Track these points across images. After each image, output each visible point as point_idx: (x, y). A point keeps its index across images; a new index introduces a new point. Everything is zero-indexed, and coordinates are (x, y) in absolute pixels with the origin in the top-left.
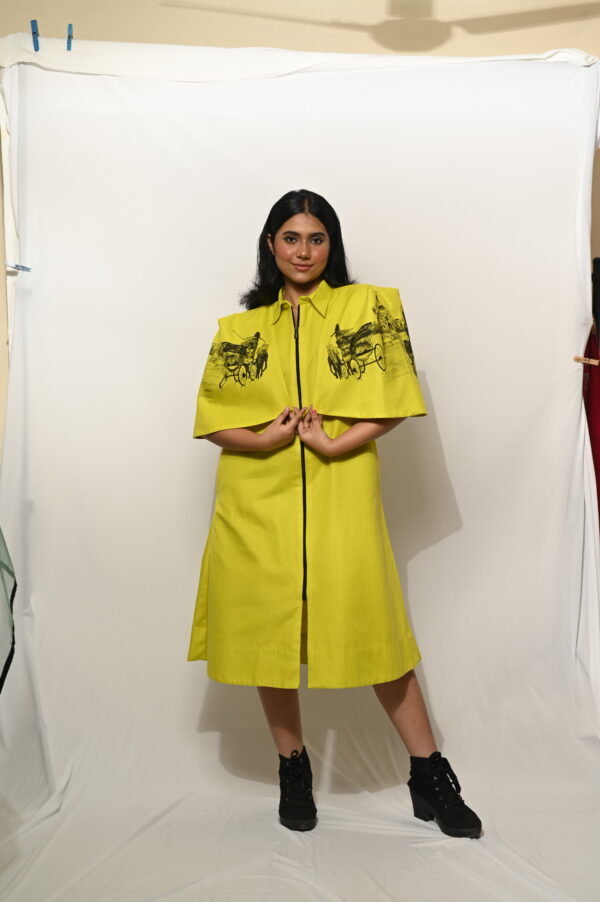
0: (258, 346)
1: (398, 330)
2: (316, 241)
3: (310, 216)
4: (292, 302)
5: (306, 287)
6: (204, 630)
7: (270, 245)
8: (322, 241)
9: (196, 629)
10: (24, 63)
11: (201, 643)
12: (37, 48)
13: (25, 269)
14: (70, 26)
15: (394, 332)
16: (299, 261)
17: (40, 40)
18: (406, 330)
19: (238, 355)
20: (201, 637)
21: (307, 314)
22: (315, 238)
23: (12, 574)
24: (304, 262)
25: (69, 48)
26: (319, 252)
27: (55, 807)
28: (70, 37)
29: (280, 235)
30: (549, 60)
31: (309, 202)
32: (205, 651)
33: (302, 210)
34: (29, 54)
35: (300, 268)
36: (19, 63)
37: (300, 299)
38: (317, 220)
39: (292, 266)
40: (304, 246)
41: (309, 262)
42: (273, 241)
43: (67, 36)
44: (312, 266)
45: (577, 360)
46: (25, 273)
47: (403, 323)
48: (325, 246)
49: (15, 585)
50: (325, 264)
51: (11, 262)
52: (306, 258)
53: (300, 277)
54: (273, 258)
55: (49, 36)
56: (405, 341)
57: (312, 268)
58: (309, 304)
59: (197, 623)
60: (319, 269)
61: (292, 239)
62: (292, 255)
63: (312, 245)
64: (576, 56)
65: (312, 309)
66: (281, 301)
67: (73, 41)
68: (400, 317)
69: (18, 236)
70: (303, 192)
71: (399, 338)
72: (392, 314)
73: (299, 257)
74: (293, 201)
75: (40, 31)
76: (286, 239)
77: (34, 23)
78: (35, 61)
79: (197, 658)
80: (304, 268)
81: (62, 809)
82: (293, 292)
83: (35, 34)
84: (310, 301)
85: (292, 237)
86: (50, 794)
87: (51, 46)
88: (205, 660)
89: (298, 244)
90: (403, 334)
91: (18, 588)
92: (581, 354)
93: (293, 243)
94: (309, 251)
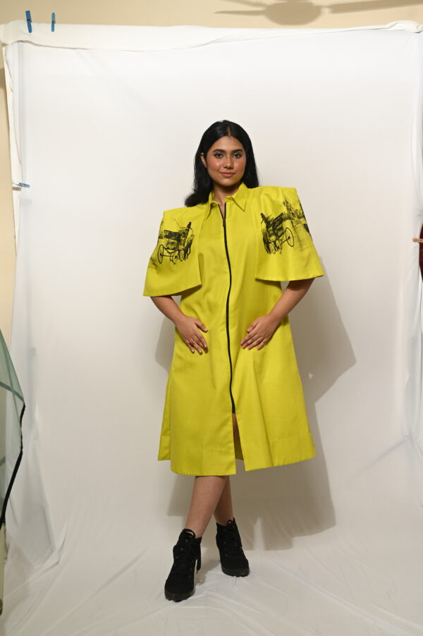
0: (188, 237)
1: (299, 218)
2: (236, 156)
3: (232, 138)
4: (220, 201)
5: (230, 189)
6: (168, 438)
7: (203, 161)
8: (241, 156)
9: (163, 437)
10: (22, 41)
11: (166, 448)
12: (30, 31)
13: (25, 185)
14: (53, 14)
15: (296, 219)
16: (225, 170)
17: (33, 25)
18: (304, 216)
19: (176, 241)
20: (166, 444)
21: (231, 209)
22: (236, 154)
23: (22, 399)
24: (229, 171)
25: (53, 30)
26: (239, 163)
27: (56, 561)
28: (53, 22)
29: (211, 153)
30: (391, 29)
31: (231, 129)
32: (169, 454)
33: (226, 134)
34: (25, 35)
35: (226, 175)
36: (18, 42)
37: (225, 198)
38: (237, 141)
39: (220, 175)
40: (229, 160)
41: (232, 171)
42: (205, 158)
43: (51, 21)
44: (234, 174)
45: (415, 240)
46: (26, 188)
47: (301, 212)
48: (243, 160)
49: (24, 406)
50: (243, 172)
51: (16, 180)
52: (231, 168)
53: (226, 182)
54: (206, 169)
55: (39, 22)
56: (305, 225)
57: (235, 175)
58: (232, 202)
59: (164, 433)
60: (240, 175)
61: (219, 155)
62: (220, 166)
63: (234, 158)
64: (410, 26)
65: (235, 205)
66: (210, 201)
67: (55, 25)
68: (298, 208)
69: (20, 162)
70: (225, 122)
71: (300, 222)
72: (293, 206)
73: (225, 167)
74: (218, 128)
75: (32, 19)
76: (215, 155)
77: (28, 13)
78: (29, 40)
79: (164, 458)
80: (229, 175)
81: (60, 562)
82: (220, 193)
83: (29, 20)
84: (233, 200)
85: (220, 154)
86: (52, 551)
87: (41, 29)
88: (169, 459)
89: (224, 158)
90: (302, 220)
91: (26, 409)
92: (418, 236)
93: (221, 158)
94: (232, 163)
